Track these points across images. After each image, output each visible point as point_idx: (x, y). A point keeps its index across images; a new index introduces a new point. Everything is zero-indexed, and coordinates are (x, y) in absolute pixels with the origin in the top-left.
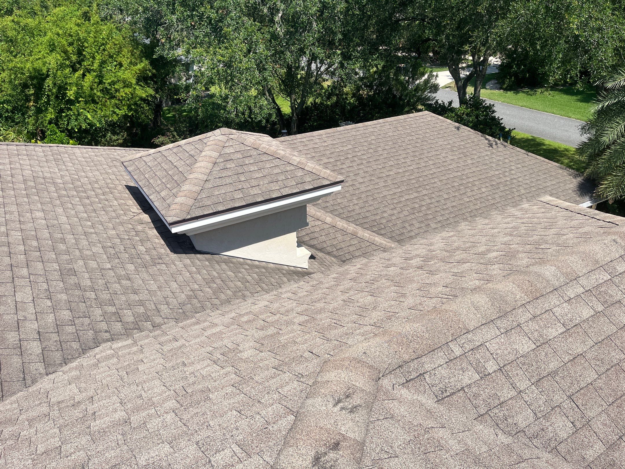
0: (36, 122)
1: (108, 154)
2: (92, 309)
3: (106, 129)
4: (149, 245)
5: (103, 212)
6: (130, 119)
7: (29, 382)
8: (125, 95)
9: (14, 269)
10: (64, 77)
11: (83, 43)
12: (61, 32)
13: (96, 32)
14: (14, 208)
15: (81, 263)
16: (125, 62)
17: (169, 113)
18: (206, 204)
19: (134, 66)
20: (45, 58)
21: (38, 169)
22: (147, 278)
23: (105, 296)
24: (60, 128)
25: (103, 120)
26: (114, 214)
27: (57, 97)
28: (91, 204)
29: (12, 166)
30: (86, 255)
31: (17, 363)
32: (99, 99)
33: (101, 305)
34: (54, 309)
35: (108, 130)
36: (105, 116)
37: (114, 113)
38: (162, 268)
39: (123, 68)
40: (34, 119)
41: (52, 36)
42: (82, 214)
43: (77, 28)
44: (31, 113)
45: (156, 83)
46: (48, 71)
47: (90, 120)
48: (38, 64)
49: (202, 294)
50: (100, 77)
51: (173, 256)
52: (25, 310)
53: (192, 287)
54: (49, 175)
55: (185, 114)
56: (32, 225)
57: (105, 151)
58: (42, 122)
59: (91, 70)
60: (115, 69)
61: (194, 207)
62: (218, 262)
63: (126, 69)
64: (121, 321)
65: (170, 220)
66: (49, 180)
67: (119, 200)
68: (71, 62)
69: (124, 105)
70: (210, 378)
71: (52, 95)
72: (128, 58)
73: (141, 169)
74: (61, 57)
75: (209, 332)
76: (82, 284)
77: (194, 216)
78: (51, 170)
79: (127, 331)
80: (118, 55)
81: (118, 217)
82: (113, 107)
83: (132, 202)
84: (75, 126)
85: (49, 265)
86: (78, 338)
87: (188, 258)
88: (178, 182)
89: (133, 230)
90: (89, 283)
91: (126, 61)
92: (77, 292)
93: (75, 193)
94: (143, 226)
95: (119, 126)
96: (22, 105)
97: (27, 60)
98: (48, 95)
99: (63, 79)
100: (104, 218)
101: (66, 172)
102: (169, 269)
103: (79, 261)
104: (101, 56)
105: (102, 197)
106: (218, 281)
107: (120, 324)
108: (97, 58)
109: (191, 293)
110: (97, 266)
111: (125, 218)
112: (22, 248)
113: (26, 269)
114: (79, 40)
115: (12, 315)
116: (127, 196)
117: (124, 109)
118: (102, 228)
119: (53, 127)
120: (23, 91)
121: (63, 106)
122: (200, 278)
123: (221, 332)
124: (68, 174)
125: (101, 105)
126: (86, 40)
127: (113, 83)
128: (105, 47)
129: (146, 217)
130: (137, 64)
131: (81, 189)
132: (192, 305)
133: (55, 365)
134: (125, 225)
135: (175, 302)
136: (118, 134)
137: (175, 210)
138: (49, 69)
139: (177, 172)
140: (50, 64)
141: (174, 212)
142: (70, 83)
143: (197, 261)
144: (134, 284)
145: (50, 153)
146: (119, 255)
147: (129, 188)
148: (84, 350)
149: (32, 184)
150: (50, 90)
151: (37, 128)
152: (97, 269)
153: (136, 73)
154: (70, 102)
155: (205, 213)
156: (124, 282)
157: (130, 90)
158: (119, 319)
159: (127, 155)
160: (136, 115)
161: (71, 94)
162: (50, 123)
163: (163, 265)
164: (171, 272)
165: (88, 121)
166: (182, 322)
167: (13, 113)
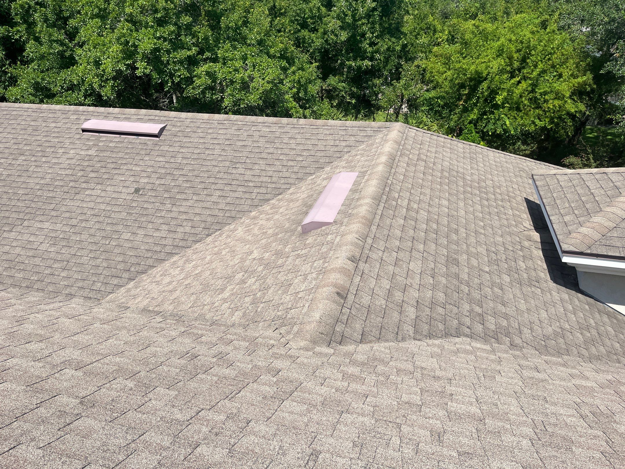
0: (458, 120)
1: (517, 163)
2: (462, 301)
3: (518, 138)
4: (530, 263)
5: (497, 218)
6: (547, 132)
7: (400, 338)
8: (552, 107)
9: (415, 242)
10: (500, 82)
11: (531, 51)
12: (514, 38)
13: (549, 40)
14: (428, 191)
15: (465, 257)
16: (566, 73)
17: (590, 134)
18: (614, 244)
19: (574, 79)
20: (489, 62)
21: (455, 162)
22: (519, 295)
23: (476, 295)
24: (477, 129)
25: (519, 128)
26: (505, 222)
27: (486, 100)
28: (489, 206)
29: (437, 155)
30: (472, 252)
31: (396, 318)
32: (524, 108)
33: (471, 301)
34: (434, 287)
35: (520, 139)
36: (523, 125)
37: (533, 123)
38: (536, 292)
39: (561, 79)
40: (458, 117)
41: (504, 41)
42: (478, 213)
43: (531, 36)
44: (457, 111)
45: (591, 99)
46: (487, 75)
47: (506, 126)
48: (482, 68)
49: (571, 337)
50: (534, 86)
51: (552, 285)
52: (413, 278)
53: (562, 324)
54: (461, 170)
55: (609, 137)
56: (437, 209)
57: (515, 160)
58: (463, 121)
59: (528, 77)
60: (552, 79)
61: (598, 243)
62: (599, 311)
63: (565, 81)
64: (483, 324)
65: (565, 247)
66: (460, 175)
67: (515, 211)
68: (512, 69)
69: (547, 117)
70: (574, 429)
71: (482, 97)
72: (570, 70)
73: (551, 187)
74: (505, 62)
75: (578, 382)
76: (461, 276)
77: (595, 252)
78: (465, 167)
79: (486, 336)
80: (562, 65)
81: (508, 226)
82: (534, 117)
83: (526, 216)
84: (491, 129)
85: (440, 248)
86: (444, 321)
87: (567, 293)
88: (590, 211)
89: (519, 244)
90: (466, 277)
91: (568, 72)
92: (455, 282)
93: (478, 192)
94: (530, 242)
95: (532, 137)
96: (453, 102)
97: (473, 63)
98: (479, 98)
99: (498, 84)
100: (496, 223)
101: (476, 171)
102: (544, 295)
103: (464, 255)
104: (544, 65)
105: (500, 203)
106: (594, 332)
107: (481, 326)
108: (539, 67)
109: (559, 330)
110: (477, 265)
111: (515, 230)
112: (424, 226)
113: (423, 245)
114: (528, 47)
115: (403, 279)
116: (523, 208)
117: (545, 121)
118: (492, 232)
119: (471, 127)
120: (458, 90)
121: (487, 109)
122: (574, 319)
123: (592, 389)
124: (477, 174)
125: (524, 113)
126: (535, 48)
127: (545, 93)
128: (551, 57)
129: (536, 236)
130: (578, 77)
131: (484, 190)
132: (557, 343)
133: (422, 334)
134: (513, 237)
135: (540, 332)
136: (528, 145)
137: (574, 240)
138: (489, 73)
139: (593, 200)
140: (492, 68)
141: (573, 241)
142: (503, 88)
143: (576, 300)
144: (504, 296)
145: (468, 151)
146: (499, 262)
147: (528, 202)
148: (447, 335)
149: (447, 174)
150: (482, 93)
151: (458, 125)
152: (476, 268)
153: (574, 86)
154: (496, 107)
155: (610, 254)
156: (496, 290)
157: (561, 102)
158: (482, 322)
159: (535, 168)
160: (555, 129)
161: (499, 99)
162: (470, 123)
163: (539, 290)
164: (545, 300)
165: (505, 127)
166: (546, 356)
167: (443, 108)
